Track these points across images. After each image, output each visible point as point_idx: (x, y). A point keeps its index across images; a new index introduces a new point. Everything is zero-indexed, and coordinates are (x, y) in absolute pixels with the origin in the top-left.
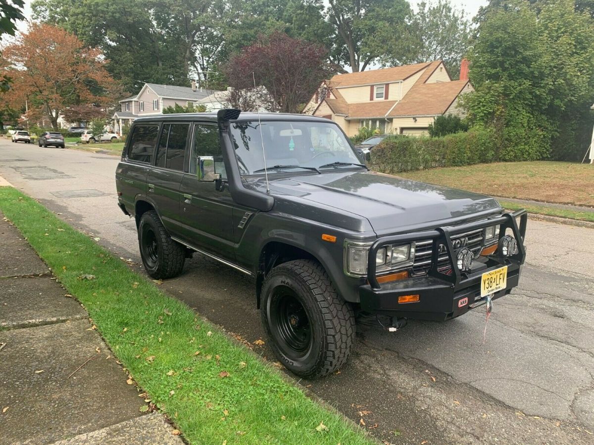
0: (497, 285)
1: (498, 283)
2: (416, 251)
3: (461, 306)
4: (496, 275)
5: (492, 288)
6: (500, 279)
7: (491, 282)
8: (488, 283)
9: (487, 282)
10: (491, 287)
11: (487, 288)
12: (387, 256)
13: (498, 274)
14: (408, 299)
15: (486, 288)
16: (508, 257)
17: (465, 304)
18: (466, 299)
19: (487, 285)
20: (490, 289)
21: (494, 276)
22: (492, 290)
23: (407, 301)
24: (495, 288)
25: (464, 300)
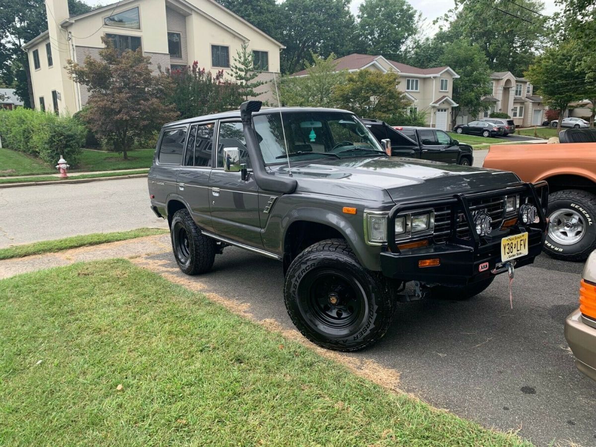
0: (518, 251)
1: (519, 249)
2: (436, 221)
3: (482, 270)
4: (516, 240)
5: (513, 253)
6: (521, 245)
7: (512, 247)
8: (509, 249)
9: (507, 247)
10: (511, 252)
11: (508, 253)
12: (407, 225)
13: (519, 240)
14: (428, 263)
15: (506, 253)
16: (528, 225)
17: (486, 269)
18: (487, 264)
19: (507, 250)
20: (510, 254)
21: (514, 242)
22: (514, 256)
23: (427, 264)
24: (515, 254)
25: (485, 264)
